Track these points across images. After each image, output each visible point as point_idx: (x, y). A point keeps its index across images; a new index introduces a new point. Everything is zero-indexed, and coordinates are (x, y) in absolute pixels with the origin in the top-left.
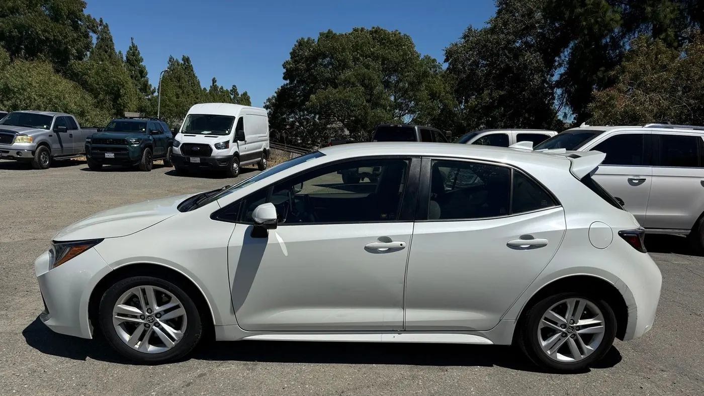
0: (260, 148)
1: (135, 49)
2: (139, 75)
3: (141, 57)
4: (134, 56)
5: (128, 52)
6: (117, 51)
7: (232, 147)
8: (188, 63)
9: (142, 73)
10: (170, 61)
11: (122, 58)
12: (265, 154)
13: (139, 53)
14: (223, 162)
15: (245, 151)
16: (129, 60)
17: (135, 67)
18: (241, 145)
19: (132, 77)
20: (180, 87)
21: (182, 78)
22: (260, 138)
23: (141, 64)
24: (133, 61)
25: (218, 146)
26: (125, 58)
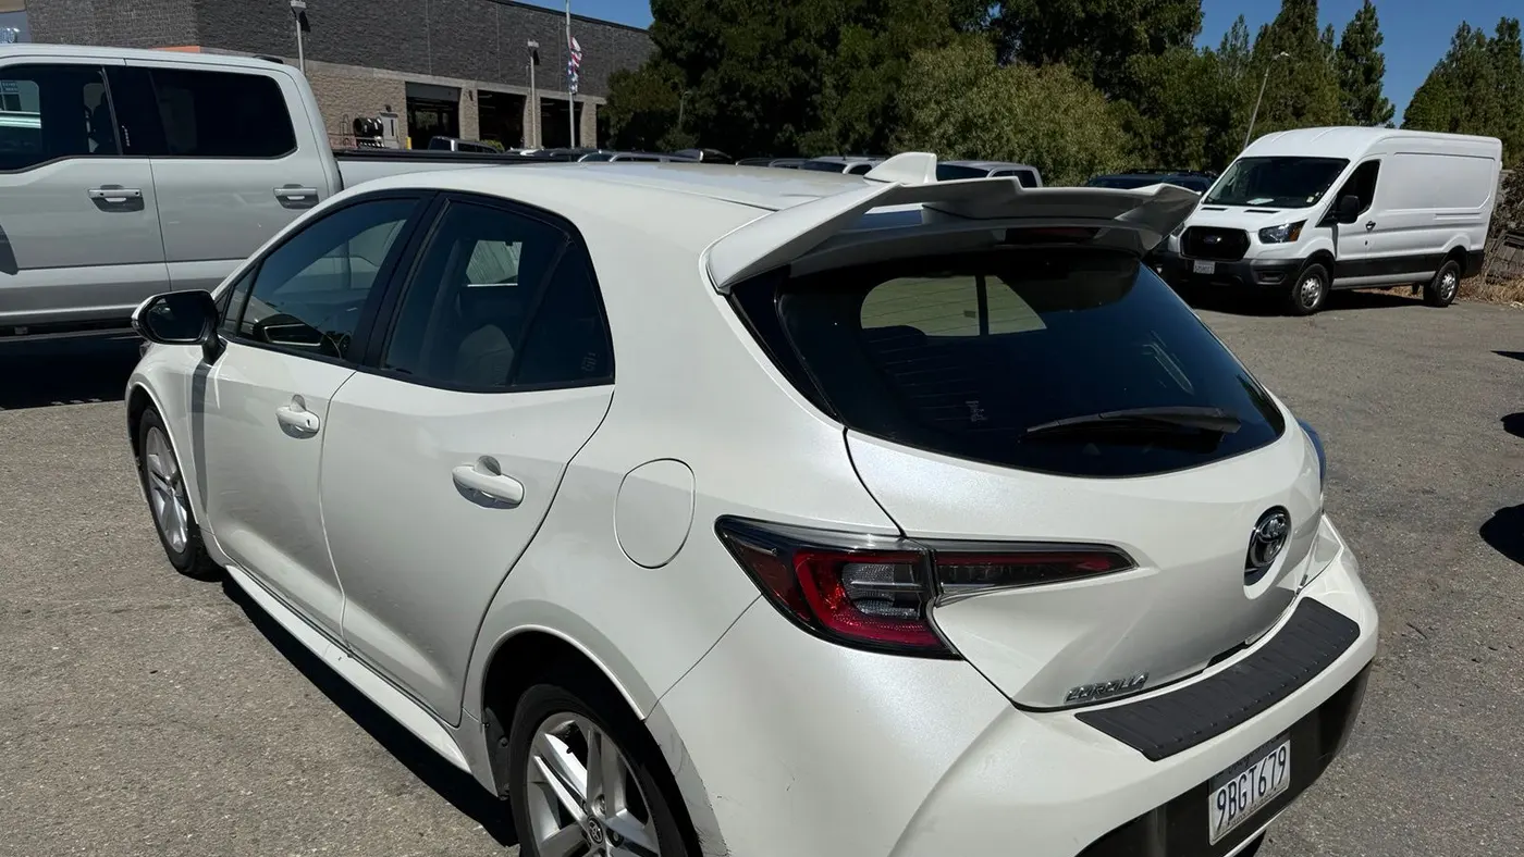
0: (1441, 245)
1: (1369, 15)
2: (1361, 78)
3: (1380, 34)
4: (1362, 32)
5: (1352, 24)
6: (1321, 26)
7: (1309, 239)
8: (1510, 36)
9: (1372, 73)
10: (1458, 36)
11: (1331, 41)
12: (1462, 261)
13: (1376, 24)
14: (1269, 275)
15: (1366, 251)
16: (1348, 43)
17: (1357, 61)
18: (1344, 235)
19: (1343, 84)
20: (1468, 101)
21: (1482, 76)
22: (1439, 218)
23: (1374, 50)
24: (1356, 45)
25: (1266, 235)
26: (1337, 42)
